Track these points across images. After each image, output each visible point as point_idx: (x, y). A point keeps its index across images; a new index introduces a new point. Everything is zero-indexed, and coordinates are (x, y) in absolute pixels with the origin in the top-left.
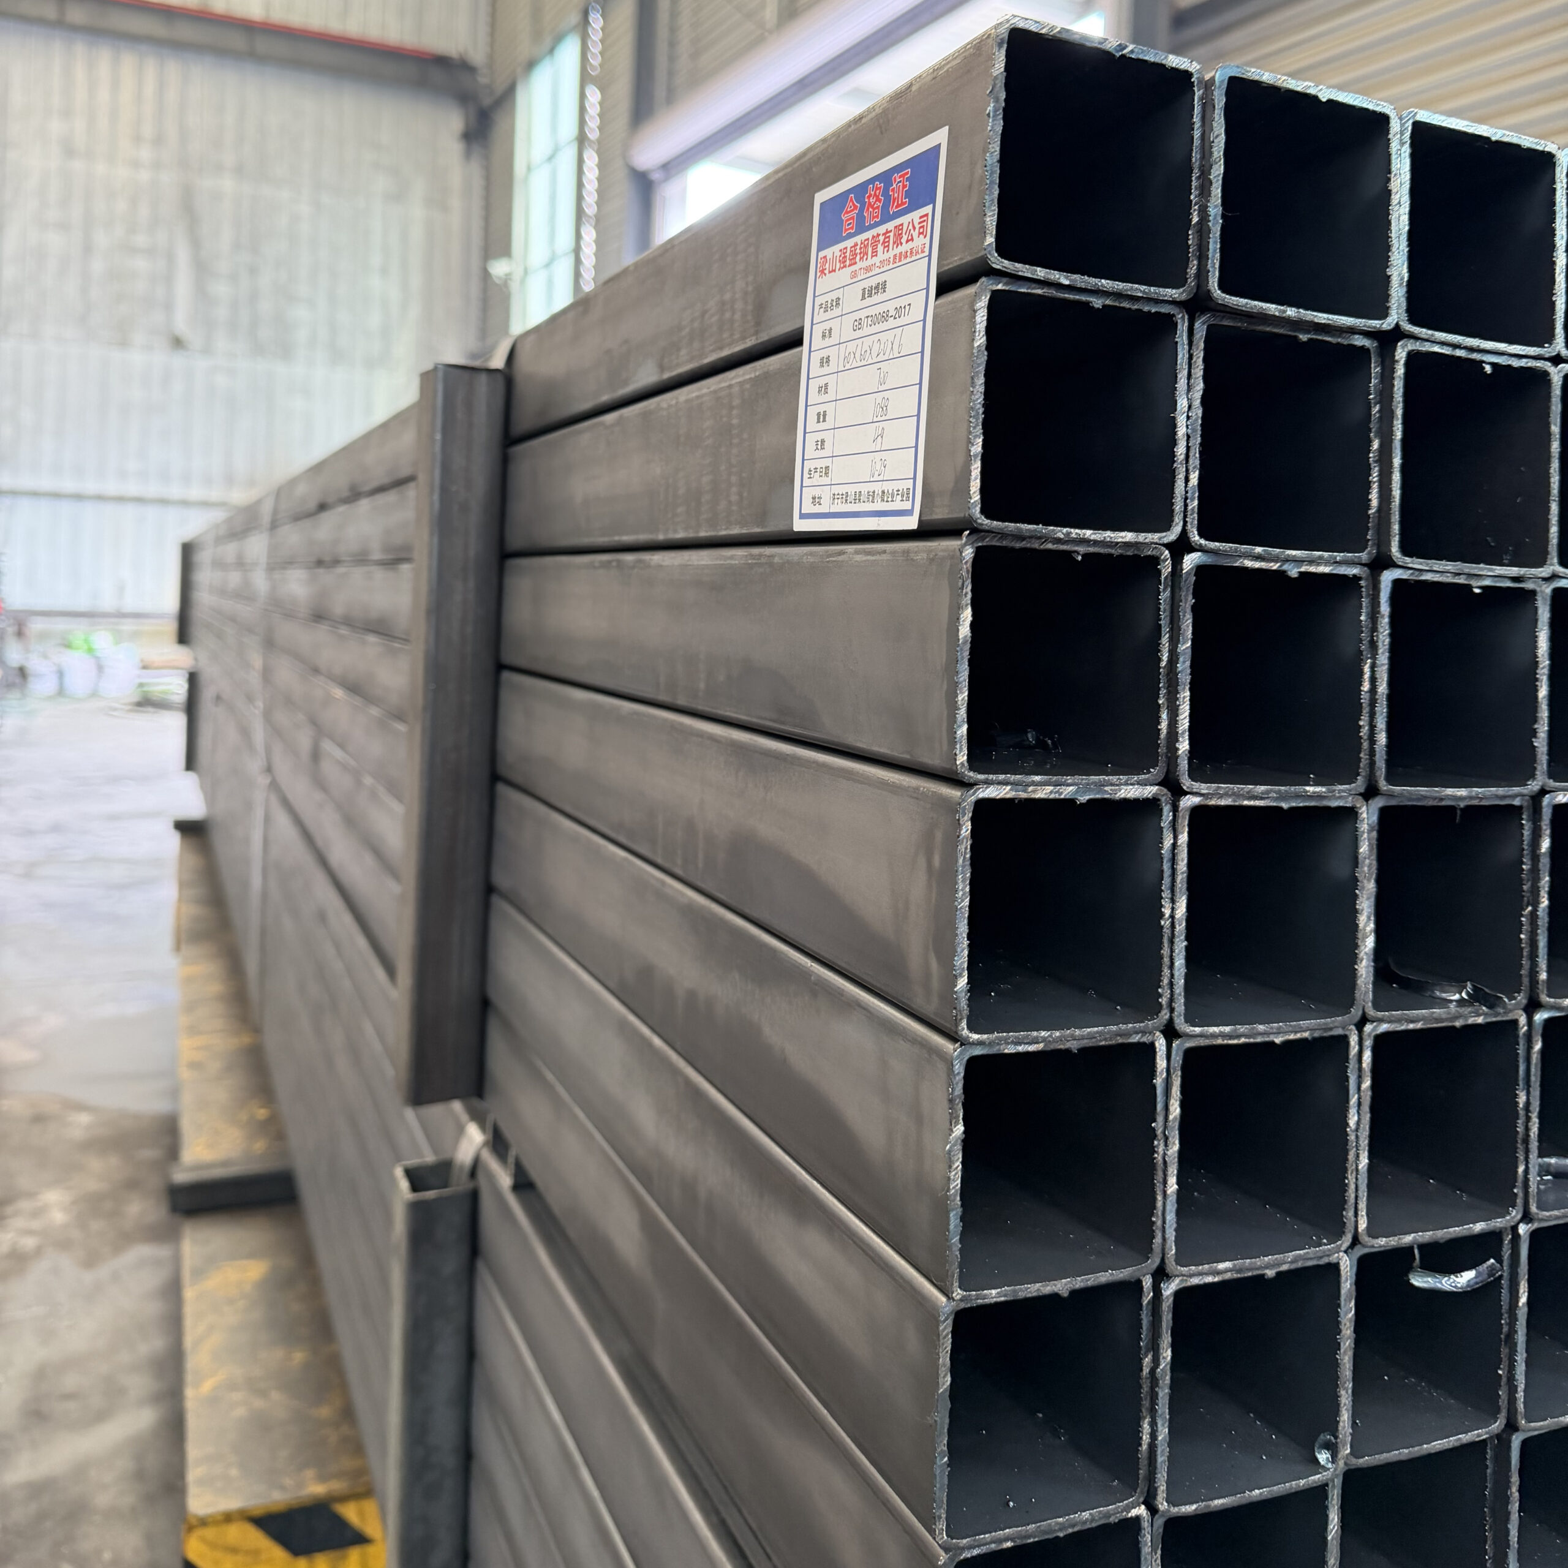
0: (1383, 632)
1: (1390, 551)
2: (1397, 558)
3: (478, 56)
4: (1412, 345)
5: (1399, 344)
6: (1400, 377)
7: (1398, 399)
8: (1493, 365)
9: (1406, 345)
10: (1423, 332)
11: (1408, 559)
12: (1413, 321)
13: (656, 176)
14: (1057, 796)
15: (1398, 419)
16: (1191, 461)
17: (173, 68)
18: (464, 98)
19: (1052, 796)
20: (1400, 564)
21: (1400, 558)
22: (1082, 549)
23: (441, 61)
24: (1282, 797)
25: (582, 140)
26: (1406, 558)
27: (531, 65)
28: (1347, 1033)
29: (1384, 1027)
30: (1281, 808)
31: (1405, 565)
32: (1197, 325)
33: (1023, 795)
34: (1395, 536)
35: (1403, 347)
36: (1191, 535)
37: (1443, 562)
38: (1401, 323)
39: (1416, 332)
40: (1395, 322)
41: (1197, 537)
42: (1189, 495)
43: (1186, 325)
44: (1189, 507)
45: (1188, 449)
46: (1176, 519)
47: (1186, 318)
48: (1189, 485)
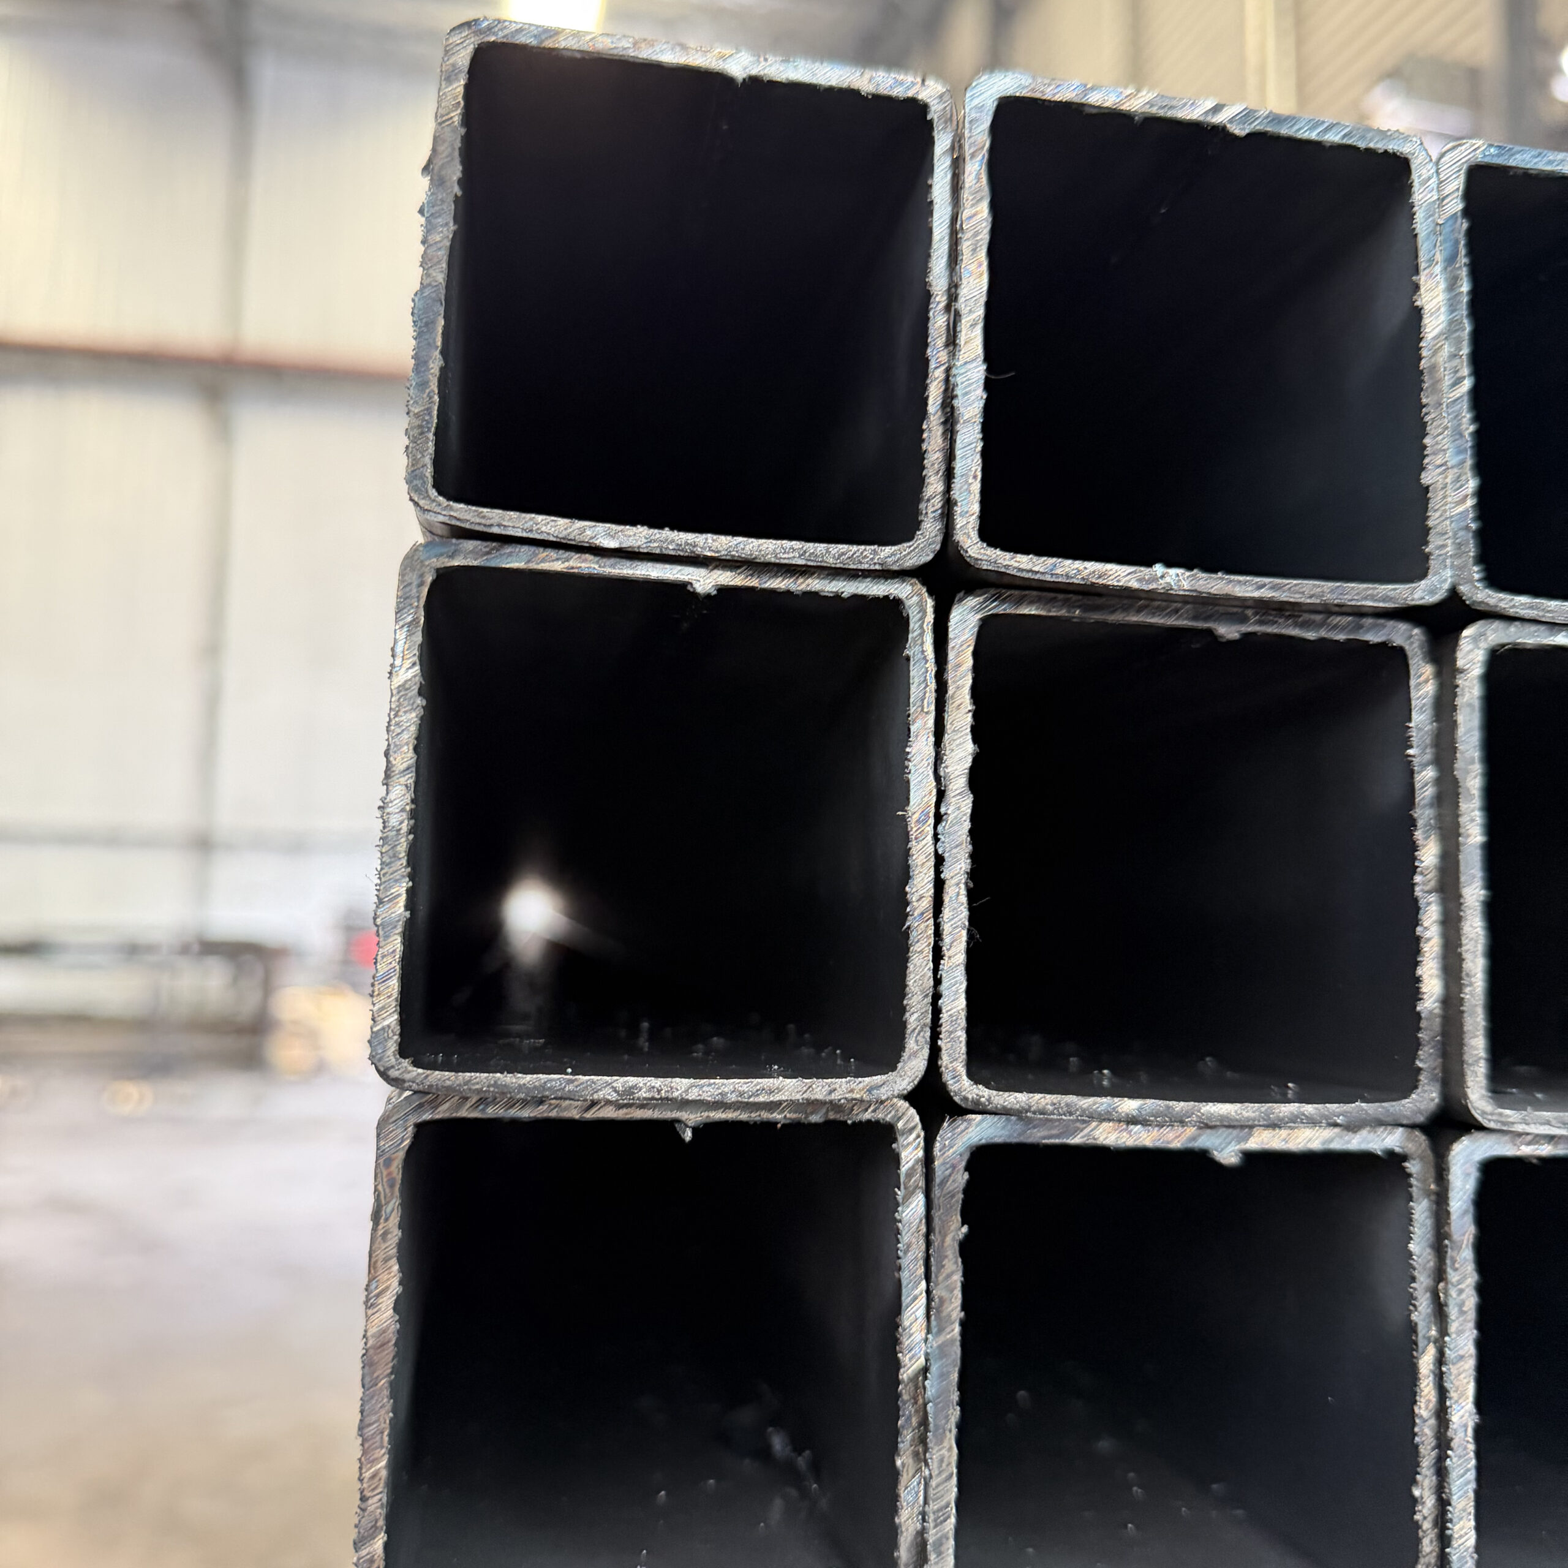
0: (1459, 1282)
1: (1466, 1097)
2: (1484, 1113)
4: (1495, 634)
5: (1467, 632)
6: (1470, 705)
7: (1468, 755)
9: (1483, 634)
10: (1520, 603)
12: (1494, 581)
15: (1471, 797)
16: (946, 913)
20: (1492, 1125)
21: (1492, 1114)
26: (1508, 1112)
31: (1505, 1128)
32: (954, 618)
34: (1477, 1061)
35: (1475, 639)
36: (947, 1077)
38: (1463, 589)
39: (1502, 605)
40: (1446, 586)
41: (966, 1082)
42: (944, 988)
43: (930, 617)
44: (944, 1017)
45: (939, 885)
46: (911, 1044)
47: (930, 603)
48: (945, 964)
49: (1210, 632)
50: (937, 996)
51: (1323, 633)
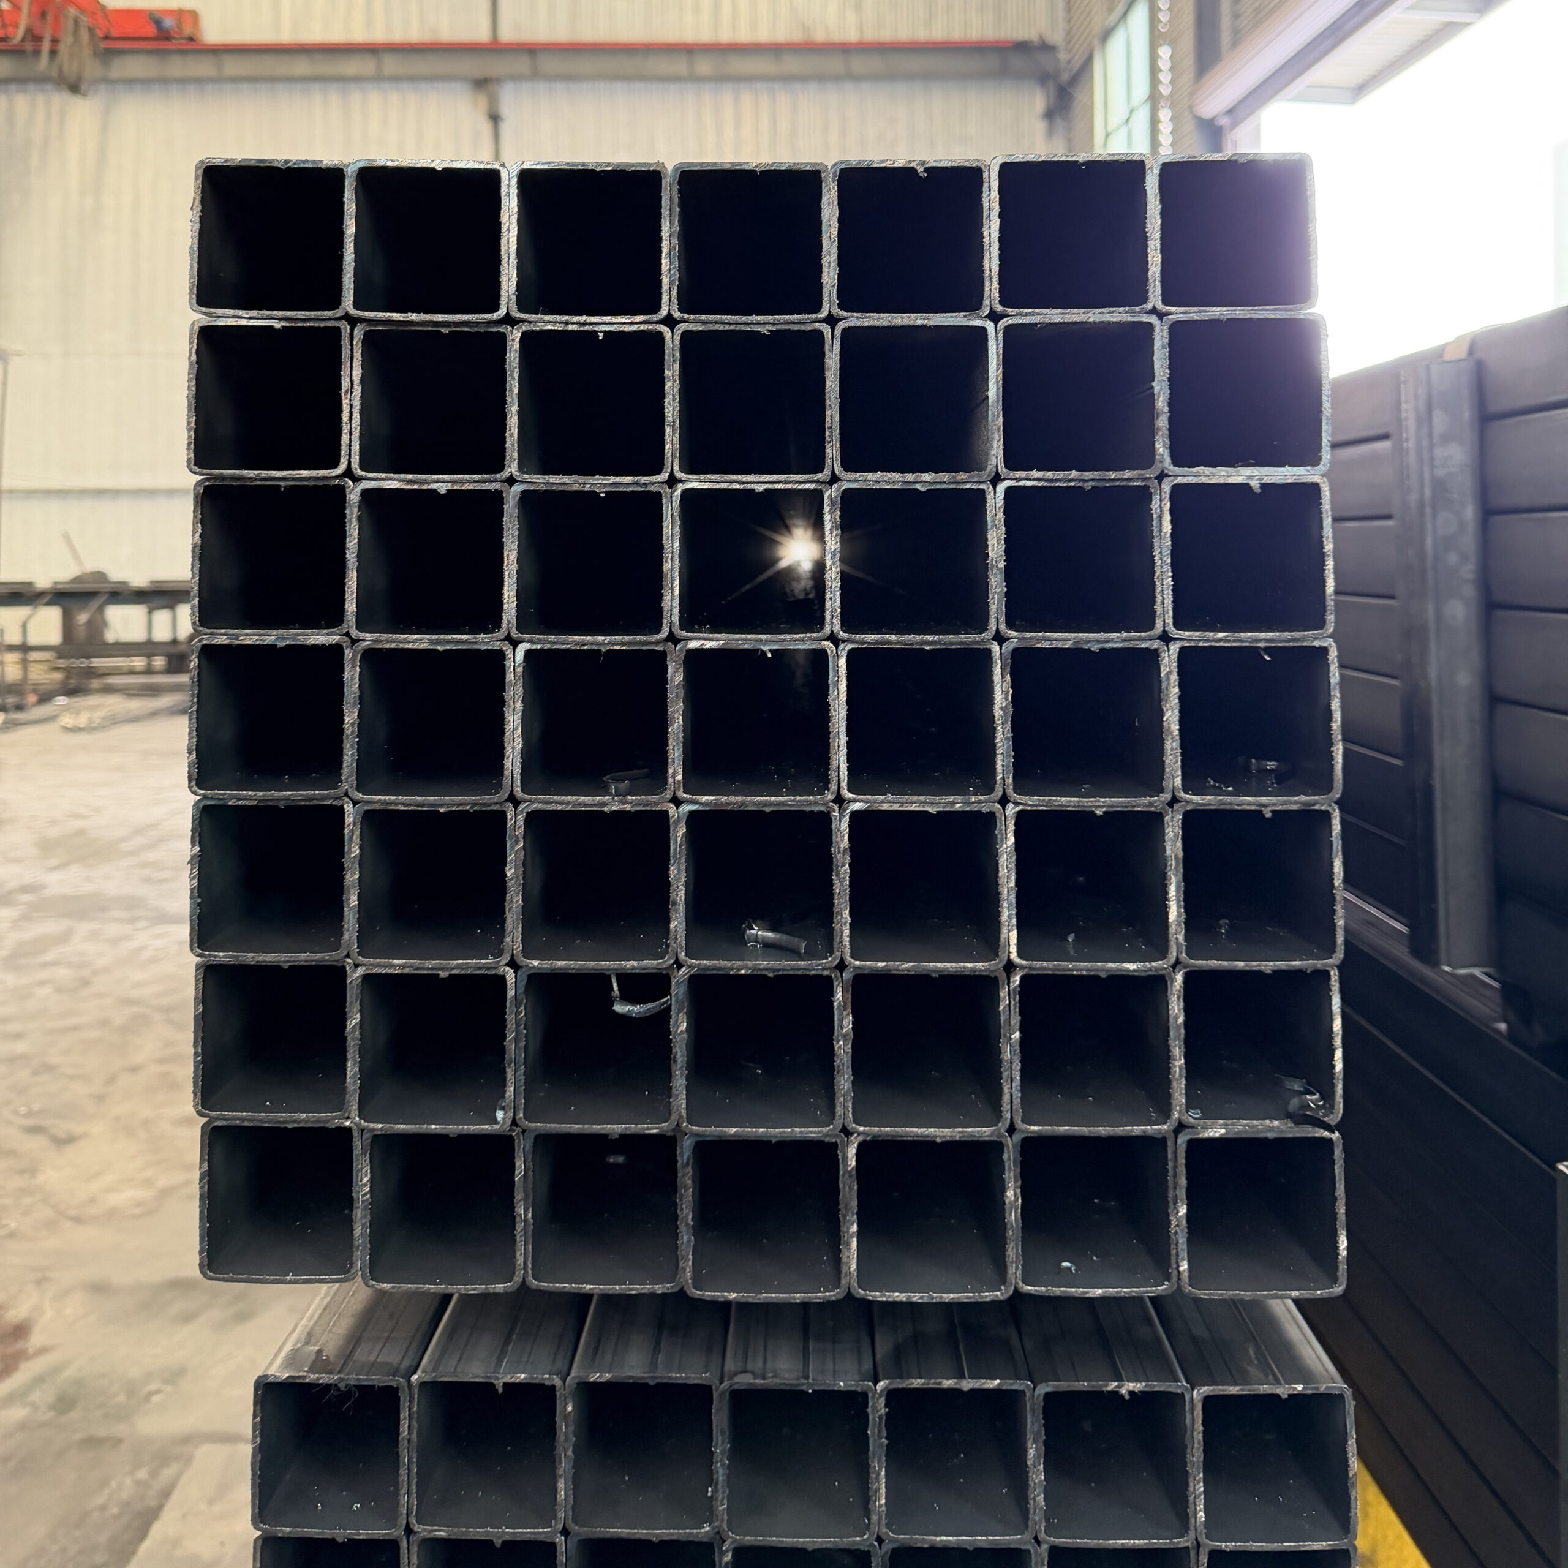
3: (1056, 37)
4: (523, 327)
5: (512, 328)
6: (515, 350)
7: (514, 366)
8: (605, 332)
9: (519, 327)
10: (532, 317)
11: (526, 476)
12: (522, 310)
13: (1224, 121)
14: (261, 643)
15: (515, 380)
17: (783, 99)
18: (1044, 78)
19: (258, 643)
20: (520, 479)
21: (523, 477)
22: (282, 484)
23: (1022, 47)
24: (438, 642)
25: (1154, 99)
26: (530, 476)
27: (1106, 35)
28: (505, 809)
29: (535, 806)
30: (438, 651)
31: (524, 480)
32: (356, 331)
33: (237, 642)
34: (514, 461)
35: (517, 330)
36: (353, 470)
37: (561, 476)
38: (512, 313)
39: (527, 318)
40: (506, 312)
41: (359, 470)
42: (353, 443)
43: (349, 331)
44: (353, 452)
45: (351, 413)
46: (342, 460)
47: (348, 327)
48: (353, 437)
49: (440, 331)
50: (350, 446)
51: (476, 329)
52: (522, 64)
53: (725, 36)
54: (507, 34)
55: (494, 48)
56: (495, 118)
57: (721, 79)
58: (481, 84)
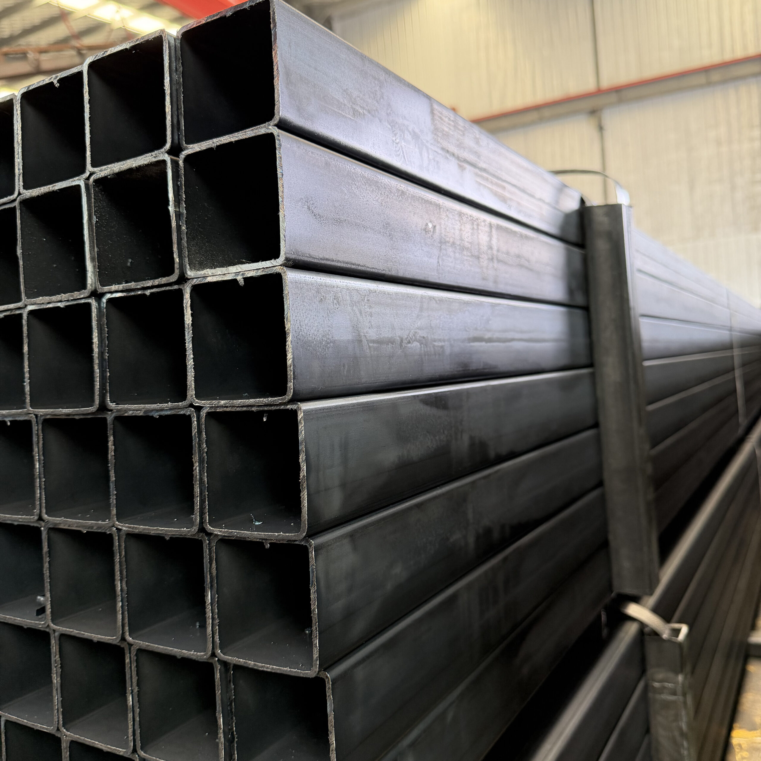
52: (613, 97)
53: (728, 57)
54: (605, 83)
55: (599, 92)
56: (601, 128)
57: (724, 82)
58: (594, 112)
